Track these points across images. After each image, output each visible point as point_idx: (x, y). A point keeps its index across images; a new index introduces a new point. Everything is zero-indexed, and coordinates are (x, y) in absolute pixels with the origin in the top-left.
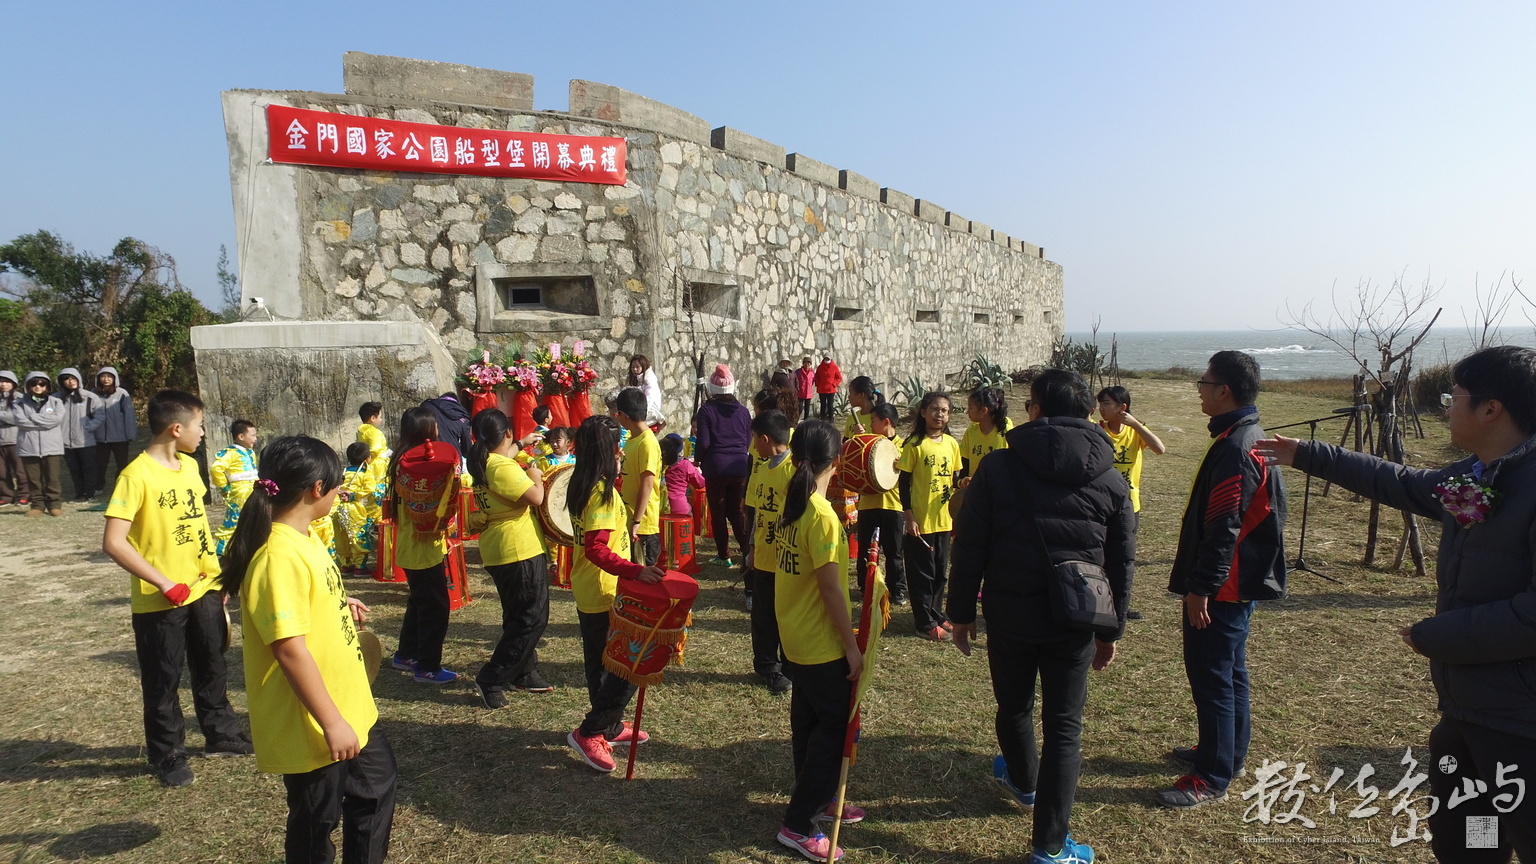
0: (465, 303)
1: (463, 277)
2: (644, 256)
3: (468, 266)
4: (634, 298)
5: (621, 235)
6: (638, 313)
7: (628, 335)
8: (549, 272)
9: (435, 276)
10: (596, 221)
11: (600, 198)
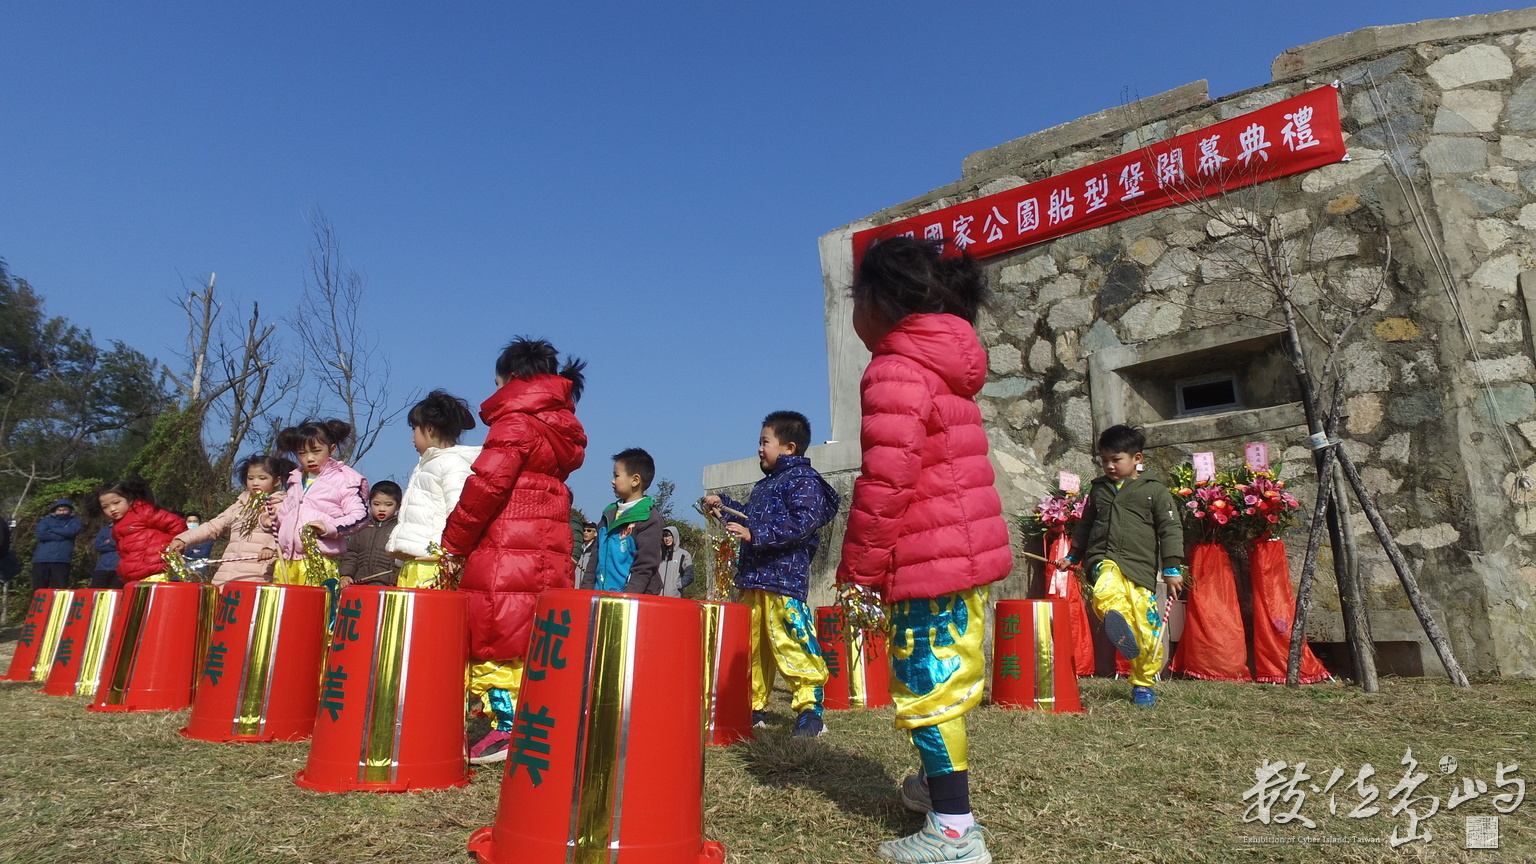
0: (1076, 415)
1: (1075, 376)
2: (1411, 269)
3: (1079, 359)
4: (1397, 352)
5: (1352, 246)
6: (1410, 379)
7: (1390, 426)
8: (1209, 341)
9: (1035, 383)
10: (1290, 237)
11: (1294, 197)
